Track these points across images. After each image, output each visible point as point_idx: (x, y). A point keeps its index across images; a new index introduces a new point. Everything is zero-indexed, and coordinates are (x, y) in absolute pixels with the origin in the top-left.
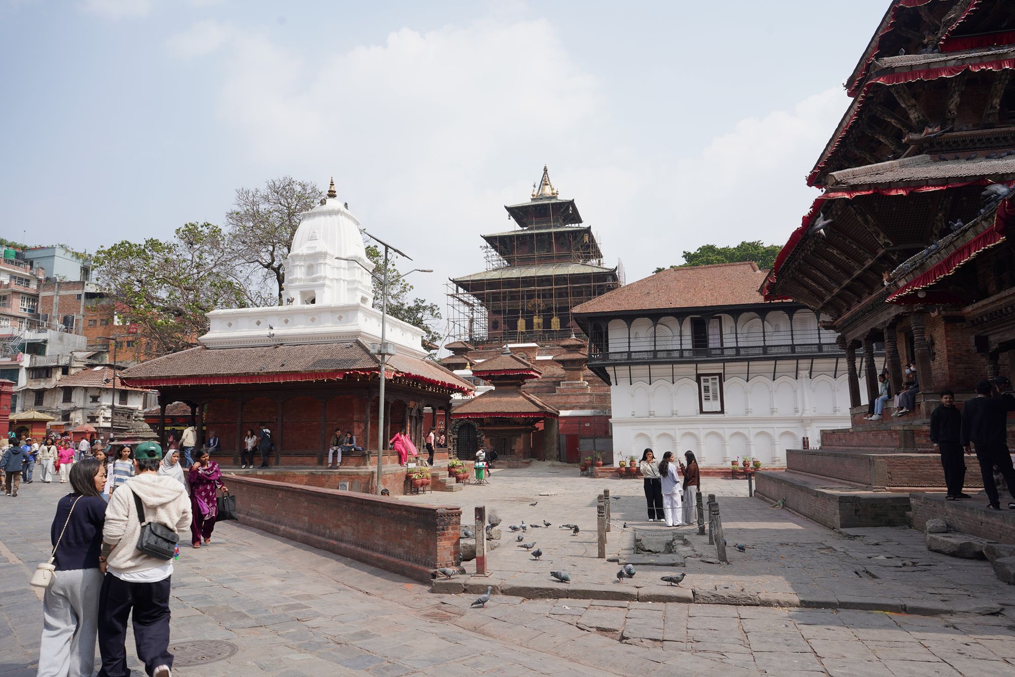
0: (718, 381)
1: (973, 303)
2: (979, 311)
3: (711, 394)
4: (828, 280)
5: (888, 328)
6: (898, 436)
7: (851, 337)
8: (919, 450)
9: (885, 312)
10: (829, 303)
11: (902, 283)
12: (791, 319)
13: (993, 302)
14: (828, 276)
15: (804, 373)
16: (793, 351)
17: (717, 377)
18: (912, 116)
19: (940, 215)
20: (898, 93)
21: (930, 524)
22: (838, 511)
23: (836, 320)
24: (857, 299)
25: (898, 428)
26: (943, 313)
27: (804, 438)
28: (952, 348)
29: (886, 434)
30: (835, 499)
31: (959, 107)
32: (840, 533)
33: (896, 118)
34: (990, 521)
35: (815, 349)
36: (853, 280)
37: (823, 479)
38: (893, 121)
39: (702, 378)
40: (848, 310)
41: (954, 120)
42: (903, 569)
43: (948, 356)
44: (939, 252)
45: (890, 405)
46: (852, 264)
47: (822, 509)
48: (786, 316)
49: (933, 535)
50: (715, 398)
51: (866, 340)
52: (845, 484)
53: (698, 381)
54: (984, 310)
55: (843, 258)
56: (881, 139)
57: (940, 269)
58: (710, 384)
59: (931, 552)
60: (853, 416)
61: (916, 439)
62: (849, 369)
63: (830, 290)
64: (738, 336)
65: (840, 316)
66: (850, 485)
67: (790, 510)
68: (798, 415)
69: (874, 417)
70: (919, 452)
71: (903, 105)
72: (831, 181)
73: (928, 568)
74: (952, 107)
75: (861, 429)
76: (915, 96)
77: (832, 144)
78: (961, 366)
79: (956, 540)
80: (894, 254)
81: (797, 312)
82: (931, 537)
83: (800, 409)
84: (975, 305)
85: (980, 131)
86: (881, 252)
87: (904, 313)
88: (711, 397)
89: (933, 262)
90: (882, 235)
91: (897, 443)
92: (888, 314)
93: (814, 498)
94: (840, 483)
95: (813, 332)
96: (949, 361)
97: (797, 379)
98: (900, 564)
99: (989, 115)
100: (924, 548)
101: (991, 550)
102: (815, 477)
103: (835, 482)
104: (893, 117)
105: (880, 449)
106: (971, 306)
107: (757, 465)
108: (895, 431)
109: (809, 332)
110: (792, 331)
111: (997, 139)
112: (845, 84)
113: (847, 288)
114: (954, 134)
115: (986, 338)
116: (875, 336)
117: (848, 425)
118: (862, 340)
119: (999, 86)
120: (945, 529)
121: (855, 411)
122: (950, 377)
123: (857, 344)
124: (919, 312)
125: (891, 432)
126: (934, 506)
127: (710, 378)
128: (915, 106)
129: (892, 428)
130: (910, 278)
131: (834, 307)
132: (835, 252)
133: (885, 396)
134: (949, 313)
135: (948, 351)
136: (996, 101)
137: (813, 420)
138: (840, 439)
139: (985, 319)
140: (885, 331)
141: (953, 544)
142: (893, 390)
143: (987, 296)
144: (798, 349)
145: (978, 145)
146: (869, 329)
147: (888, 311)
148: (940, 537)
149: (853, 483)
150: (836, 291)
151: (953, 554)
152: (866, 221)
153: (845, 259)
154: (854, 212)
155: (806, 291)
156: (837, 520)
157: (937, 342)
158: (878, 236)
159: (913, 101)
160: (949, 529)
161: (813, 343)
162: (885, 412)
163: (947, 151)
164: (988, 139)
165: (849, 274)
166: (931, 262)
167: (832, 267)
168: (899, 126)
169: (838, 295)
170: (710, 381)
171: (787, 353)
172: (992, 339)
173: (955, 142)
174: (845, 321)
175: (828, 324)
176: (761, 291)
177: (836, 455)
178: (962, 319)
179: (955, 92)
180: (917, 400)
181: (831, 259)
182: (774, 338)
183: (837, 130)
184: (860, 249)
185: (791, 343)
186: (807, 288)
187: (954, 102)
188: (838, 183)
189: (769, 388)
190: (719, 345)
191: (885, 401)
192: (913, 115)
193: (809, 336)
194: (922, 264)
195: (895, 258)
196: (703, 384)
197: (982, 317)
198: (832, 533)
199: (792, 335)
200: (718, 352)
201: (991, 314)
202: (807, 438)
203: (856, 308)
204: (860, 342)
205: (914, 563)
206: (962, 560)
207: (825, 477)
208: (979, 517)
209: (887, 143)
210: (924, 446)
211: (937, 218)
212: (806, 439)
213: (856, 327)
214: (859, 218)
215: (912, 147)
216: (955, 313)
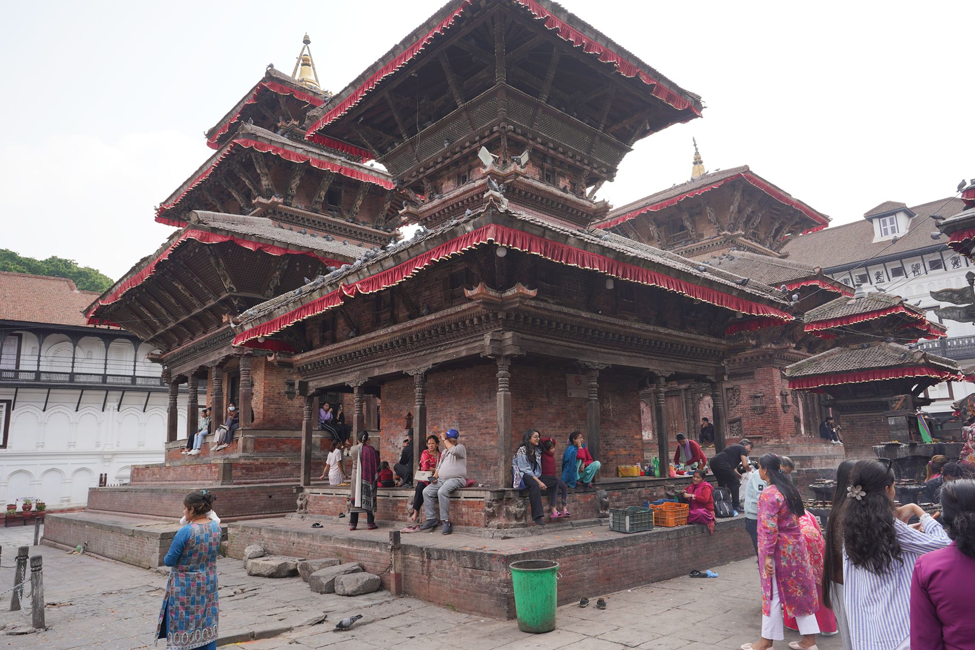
0: (4, 409)
1: (301, 353)
2: (306, 360)
4: (165, 314)
5: (217, 367)
6: (217, 469)
7: (176, 372)
8: (235, 481)
9: (216, 352)
10: (160, 336)
11: (247, 328)
12: (107, 347)
13: (318, 354)
14: (166, 309)
15: (112, 404)
16: (104, 381)
17: (5, 405)
18: (263, 183)
19: (277, 273)
20: (256, 158)
21: (249, 551)
22: (158, 549)
23: (164, 353)
24: (190, 336)
25: (219, 462)
26: (278, 358)
27: (101, 475)
28: (267, 390)
29: (206, 468)
30: (156, 536)
31: (298, 187)
32: (158, 571)
33: (249, 180)
34: (301, 541)
35: (128, 381)
36: (192, 317)
37: (134, 517)
38: (247, 182)
40: (179, 345)
41: (293, 197)
42: (236, 597)
43: (264, 397)
44: (287, 305)
45: (209, 439)
46: (194, 301)
47: (137, 549)
48: (103, 344)
49: (255, 561)
51: (193, 376)
52: (160, 520)
54: (310, 359)
55: (187, 294)
56: (233, 194)
57: (285, 319)
59: (251, 577)
60: (169, 450)
61: (234, 471)
62: (170, 404)
63: (164, 323)
64: (41, 359)
65: (169, 351)
66: (166, 520)
67: (92, 554)
68: (99, 449)
69: (193, 452)
70: (234, 484)
71: (258, 171)
72: (193, 218)
73: (254, 592)
74: (294, 186)
75: (179, 463)
76: (267, 166)
77: (189, 184)
78: (272, 406)
79: (275, 562)
80: (235, 300)
81: (116, 340)
82: (253, 563)
84: (304, 355)
85: (309, 213)
86: (224, 295)
87: (235, 354)
89: (281, 313)
90: (229, 280)
91: (216, 477)
92: (219, 353)
93: (128, 538)
94: (155, 519)
95: (128, 363)
96: (264, 401)
97: (103, 411)
98: (232, 593)
99: (316, 202)
100: (245, 574)
101: (305, 567)
102: (123, 516)
103: (148, 518)
104: (247, 178)
105: (197, 482)
106: (300, 355)
107: (41, 506)
108: (216, 465)
109: (124, 363)
110: (106, 360)
111: (319, 222)
112: (206, 133)
113: (183, 324)
114: (292, 209)
115: (307, 383)
116: (202, 374)
117: (161, 459)
118: (189, 375)
119: (327, 183)
120: (261, 554)
121: (171, 445)
122: (264, 416)
123: (183, 379)
124: (248, 355)
125: (210, 466)
126: (251, 533)
128: (267, 175)
129: (212, 462)
130: (257, 324)
131: (164, 341)
132: (180, 287)
133: (205, 431)
134: (283, 359)
135: (265, 392)
136: (323, 193)
137: (114, 455)
138: (154, 474)
139: (309, 368)
140: (214, 369)
141: (272, 566)
142: (213, 426)
143: (311, 348)
144: (110, 380)
145: (306, 224)
146: (198, 366)
147: (219, 351)
148: (260, 561)
149: (169, 518)
150: (172, 325)
151: (271, 576)
152: (218, 264)
153: (188, 295)
154: (209, 253)
155: (139, 320)
156: (155, 559)
157: (256, 384)
158: (225, 280)
159: (266, 170)
160: (265, 553)
161: (127, 374)
162: (205, 446)
163: (284, 221)
164: (314, 221)
165: (188, 309)
166: (278, 312)
167: (173, 301)
168: (251, 187)
169: (172, 330)
171: (97, 383)
172: (311, 384)
173: (291, 216)
174: (175, 356)
175: (156, 357)
176: (86, 312)
177: (153, 491)
178: (290, 365)
179: (297, 175)
180: (236, 436)
181: (174, 293)
182: (83, 365)
183: (197, 172)
184: (206, 288)
185: (103, 373)
186: (140, 317)
187: (295, 183)
188: (199, 222)
189: (68, 420)
190: (13, 367)
191: (205, 436)
192: (265, 182)
193: (124, 367)
194: (271, 313)
195: (236, 303)
197: (307, 365)
198: (148, 572)
199: (106, 364)
200: (11, 375)
201: (314, 364)
202: (106, 475)
203: (188, 344)
204: (187, 378)
205: (242, 590)
206: (278, 579)
207: (136, 515)
208: (292, 539)
209: (238, 198)
210: (239, 478)
211: (275, 275)
212: (104, 476)
213: (184, 362)
214: (212, 260)
215: (259, 209)
216: (287, 359)
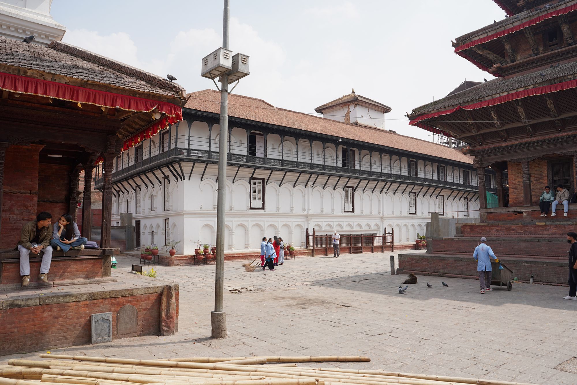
0: (261, 184)
3: (257, 194)
15: (310, 184)
17: (261, 181)
27: (307, 229)
39: (252, 181)
50: (259, 196)
53: (250, 183)
58: (256, 186)
68: (306, 213)
83: (306, 209)
88: (257, 197)
97: (306, 187)
127: (257, 181)
137: (313, 216)
170: (257, 184)
189: (290, 193)
196: (252, 185)
